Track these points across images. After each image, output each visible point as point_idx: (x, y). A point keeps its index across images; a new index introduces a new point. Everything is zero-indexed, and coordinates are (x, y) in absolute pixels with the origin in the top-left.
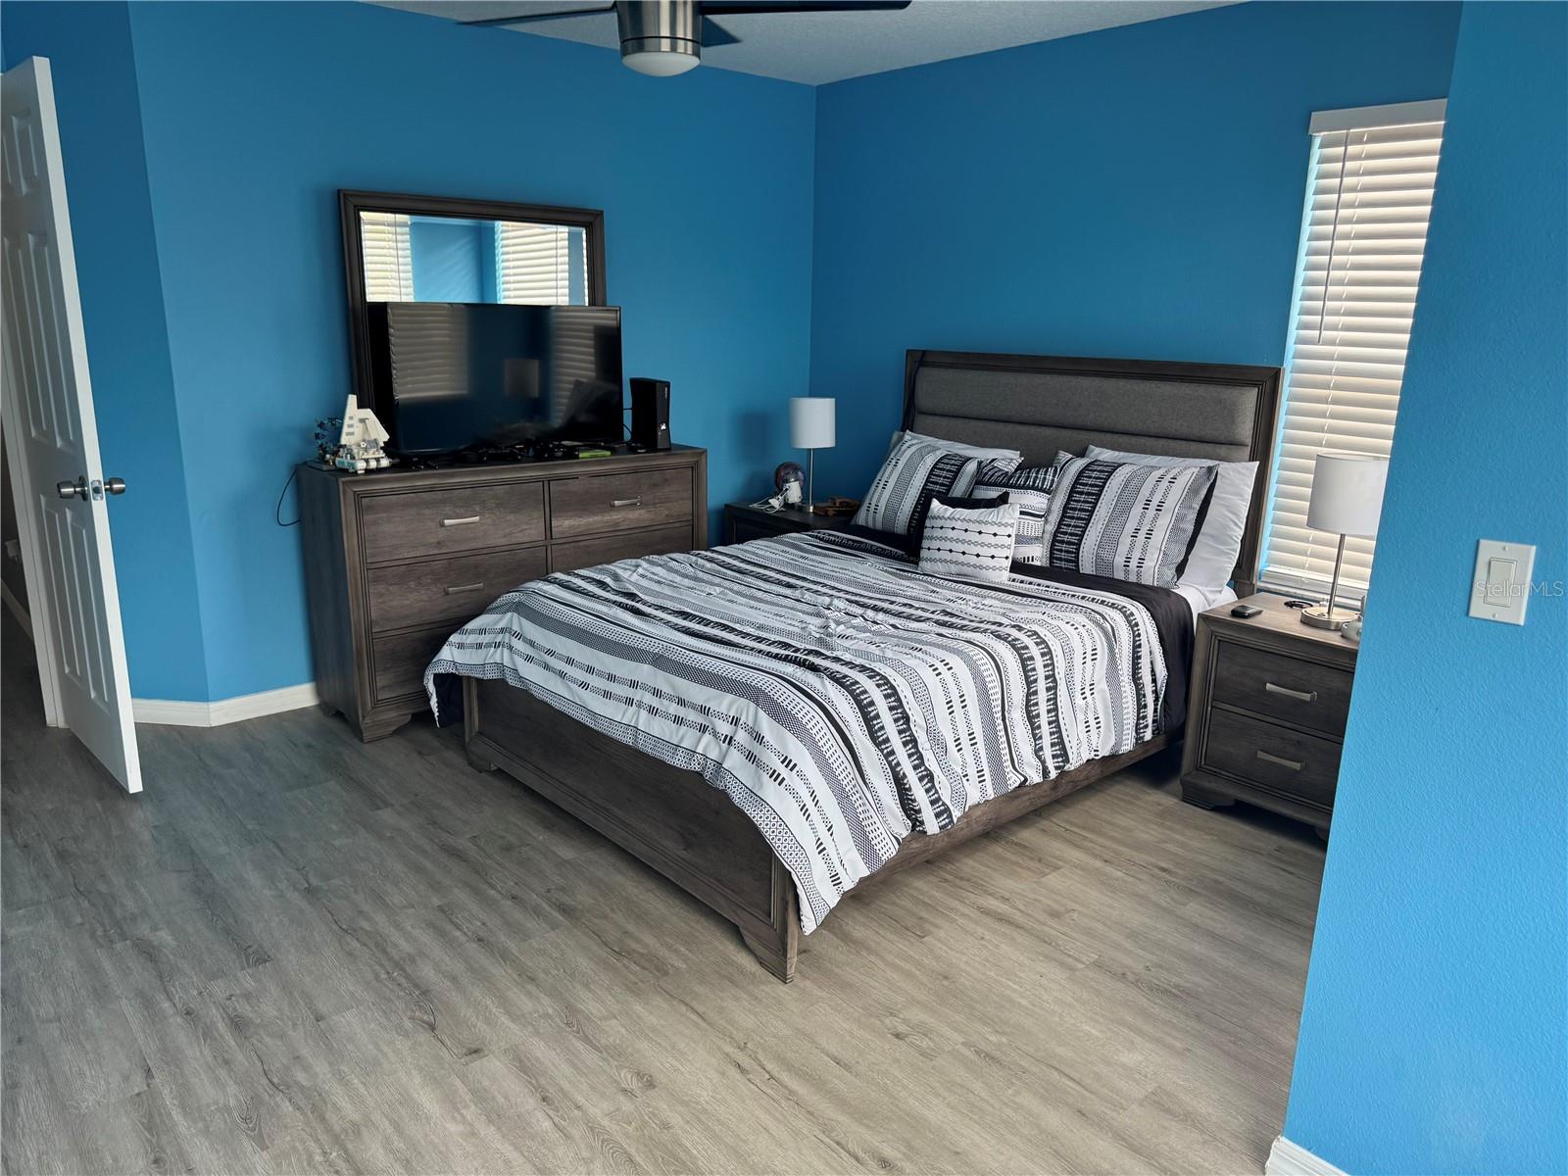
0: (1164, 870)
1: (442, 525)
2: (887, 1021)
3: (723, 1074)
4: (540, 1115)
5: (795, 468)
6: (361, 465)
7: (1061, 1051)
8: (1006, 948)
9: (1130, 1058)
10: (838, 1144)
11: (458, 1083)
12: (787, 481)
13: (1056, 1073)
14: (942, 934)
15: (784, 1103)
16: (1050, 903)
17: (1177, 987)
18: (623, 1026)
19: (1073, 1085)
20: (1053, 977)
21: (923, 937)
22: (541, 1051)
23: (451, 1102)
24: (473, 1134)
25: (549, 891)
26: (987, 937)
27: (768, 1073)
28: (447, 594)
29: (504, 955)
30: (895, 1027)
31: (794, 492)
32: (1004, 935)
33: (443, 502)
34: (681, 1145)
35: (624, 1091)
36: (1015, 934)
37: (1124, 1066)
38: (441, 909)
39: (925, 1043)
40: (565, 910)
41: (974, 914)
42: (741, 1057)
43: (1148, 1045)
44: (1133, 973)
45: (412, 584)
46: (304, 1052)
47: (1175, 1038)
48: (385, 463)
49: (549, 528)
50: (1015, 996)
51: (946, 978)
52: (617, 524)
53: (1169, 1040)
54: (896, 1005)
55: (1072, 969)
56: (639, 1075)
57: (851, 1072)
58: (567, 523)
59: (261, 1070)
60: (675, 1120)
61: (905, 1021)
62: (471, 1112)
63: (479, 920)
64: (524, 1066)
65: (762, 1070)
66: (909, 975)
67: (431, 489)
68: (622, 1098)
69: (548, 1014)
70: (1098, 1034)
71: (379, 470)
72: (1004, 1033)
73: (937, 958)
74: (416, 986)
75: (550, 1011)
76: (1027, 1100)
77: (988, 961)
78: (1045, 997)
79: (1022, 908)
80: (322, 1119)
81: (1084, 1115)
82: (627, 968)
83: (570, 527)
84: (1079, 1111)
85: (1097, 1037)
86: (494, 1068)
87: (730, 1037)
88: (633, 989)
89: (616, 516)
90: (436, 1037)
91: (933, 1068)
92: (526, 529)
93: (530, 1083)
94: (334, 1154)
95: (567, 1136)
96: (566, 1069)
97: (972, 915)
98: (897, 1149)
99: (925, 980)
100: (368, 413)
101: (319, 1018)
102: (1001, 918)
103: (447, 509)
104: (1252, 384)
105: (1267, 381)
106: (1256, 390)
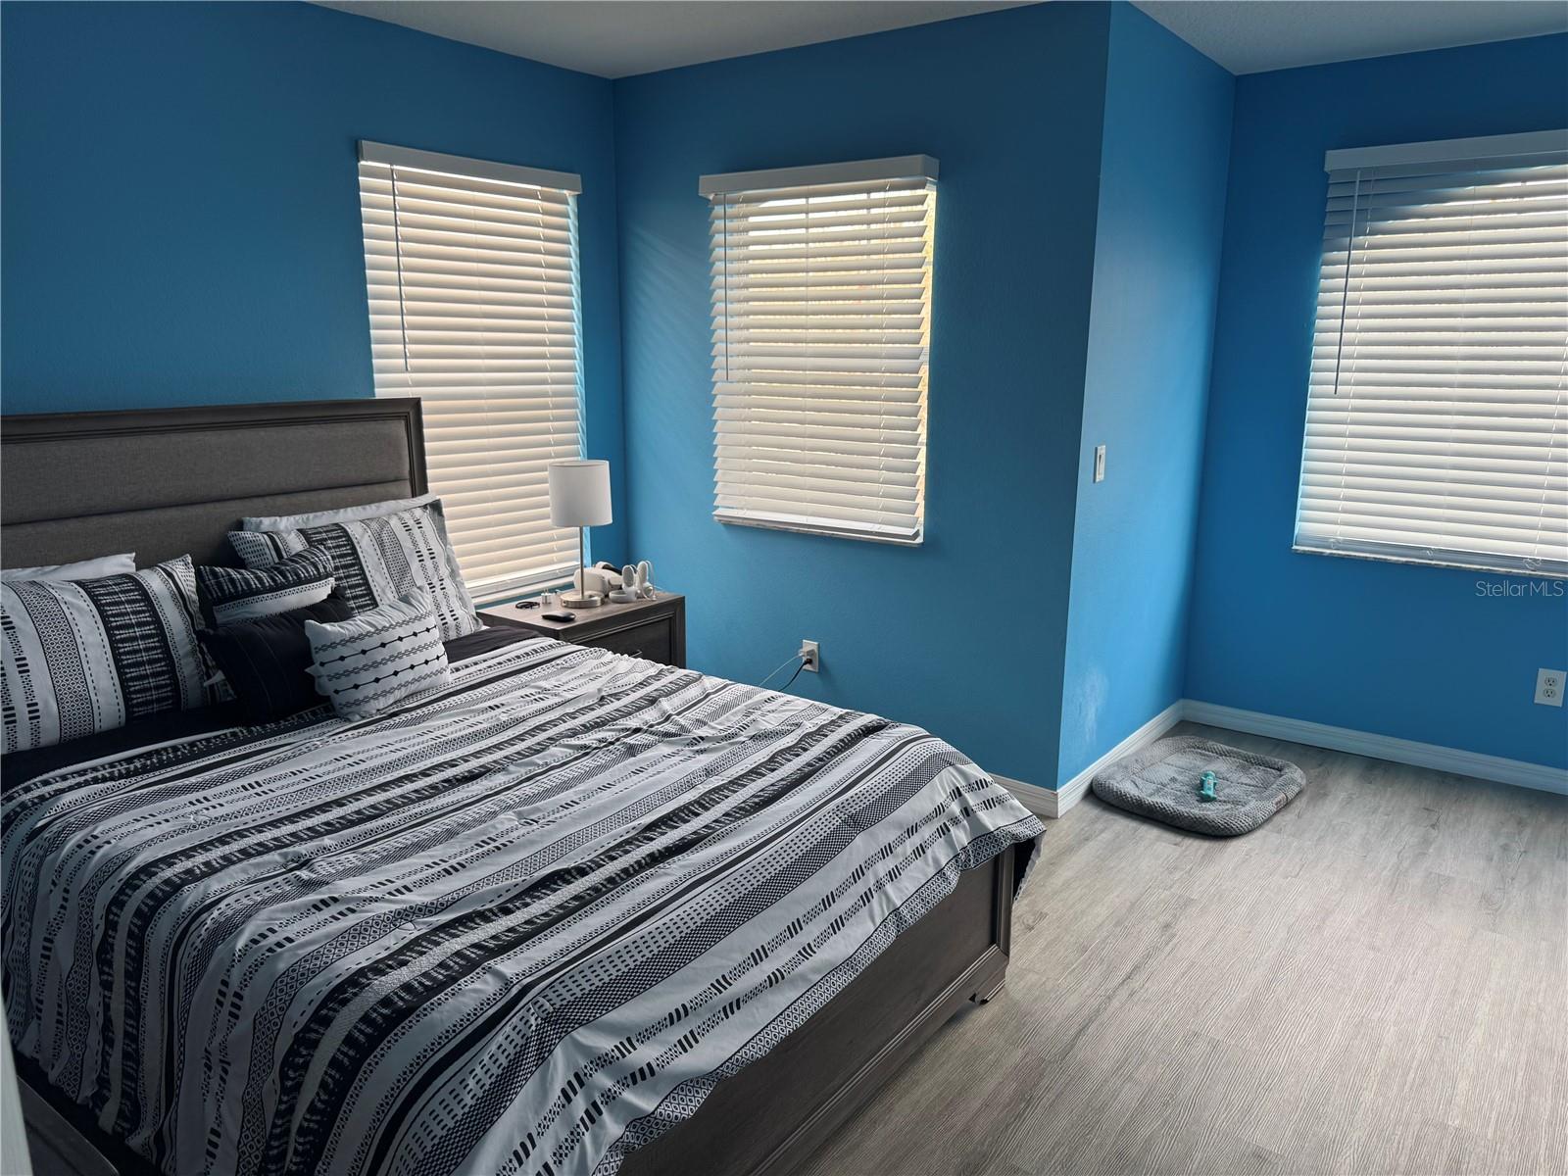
104: (397, 417)
105: (409, 412)
106: (403, 422)
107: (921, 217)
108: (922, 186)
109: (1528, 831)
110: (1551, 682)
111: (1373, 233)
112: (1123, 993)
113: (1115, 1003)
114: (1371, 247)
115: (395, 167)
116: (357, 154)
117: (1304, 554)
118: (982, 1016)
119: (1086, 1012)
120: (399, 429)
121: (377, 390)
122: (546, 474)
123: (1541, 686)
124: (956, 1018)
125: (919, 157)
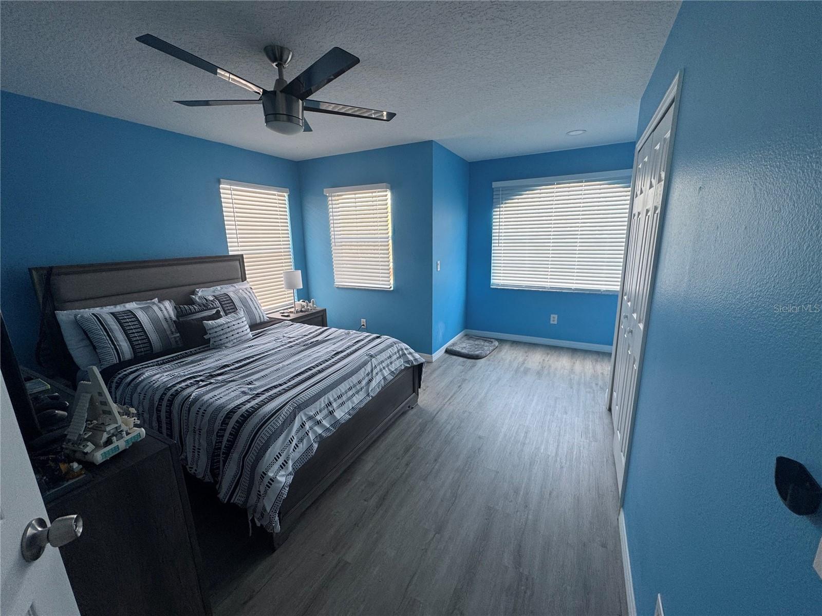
104: (237, 260)
105: (240, 258)
106: (238, 262)
107: (386, 200)
108: (386, 191)
109: (549, 356)
110: (554, 318)
111: (505, 203)
112: (448, 403)
113: (446, 406)
114: (505, 207)
115: (231, 187)
116: (219, 183)
117: (494, 288)
118: (412, 412)
119: (438, 409)
120: (237, 263)
121: (230, 253)
122: (282, 275)
123: (552, 319)
124: (404, 413)
125: (385, 184)
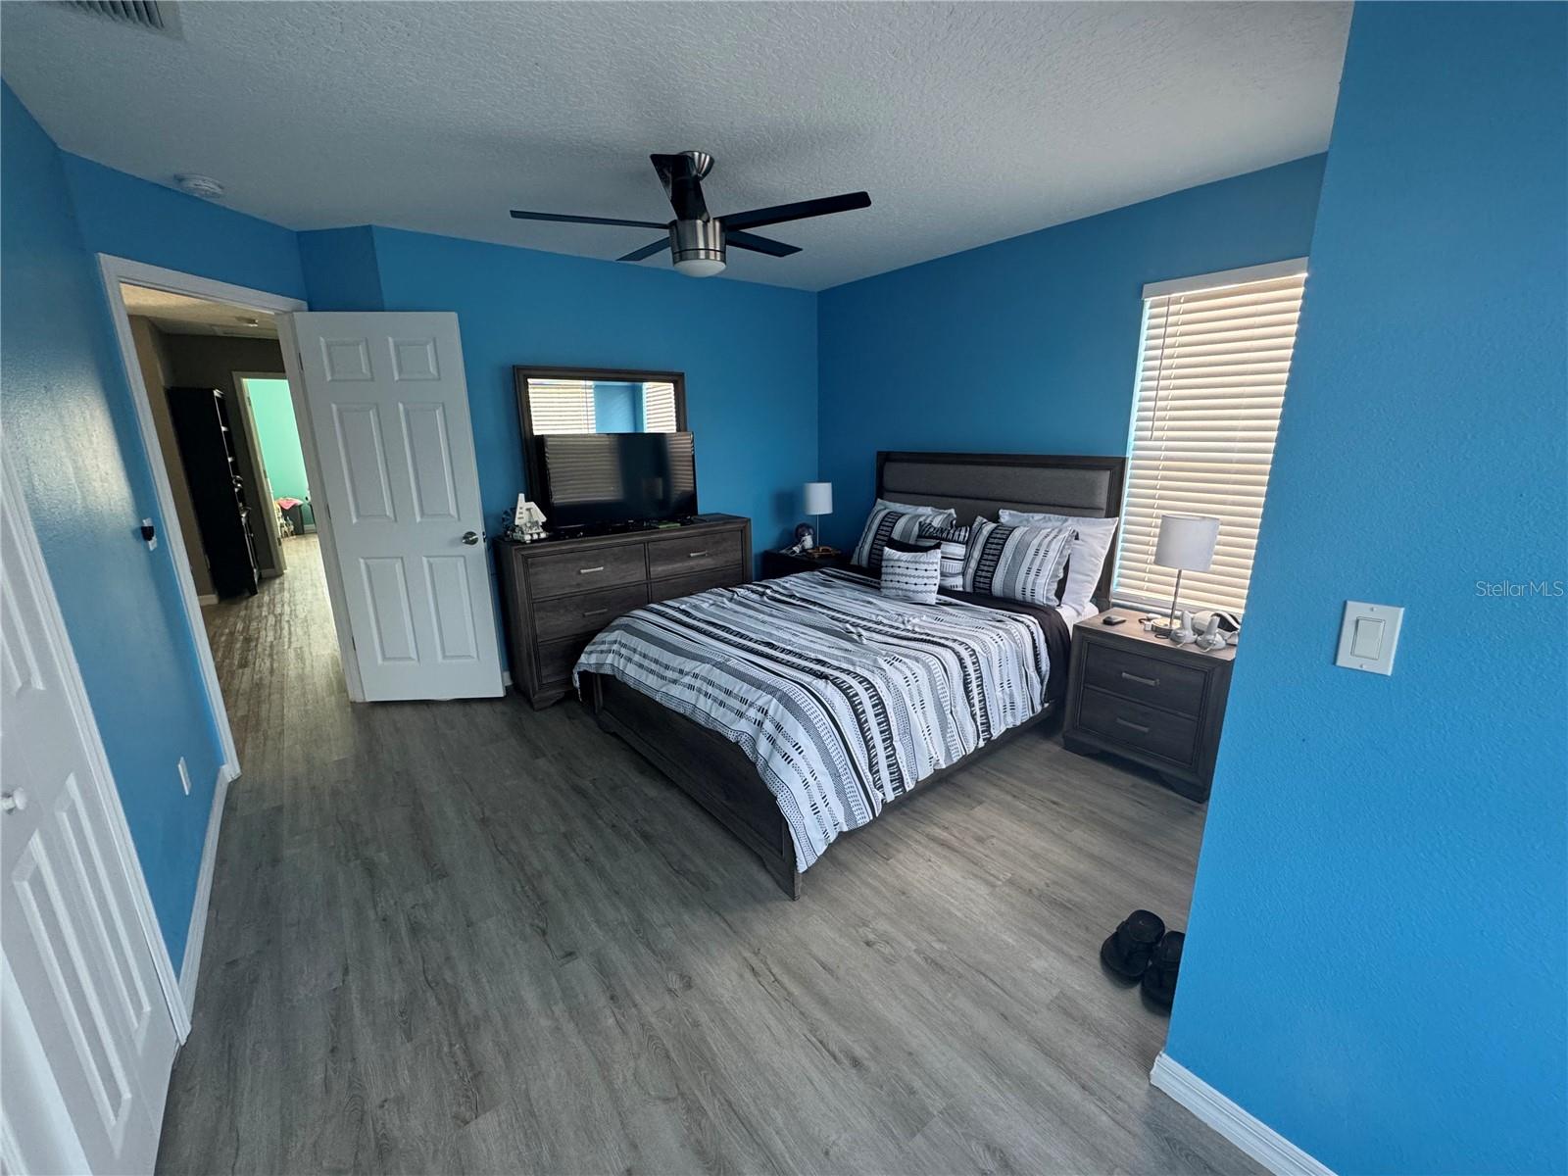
0: (1054, 803)
1: (580, 573)
2: (860, 930)
3: (741, 976)
4: (608, 1012)
5: (808, 527)
6: (527, 538)
7: (987, 957)
8: (946, 869)
9: (1038, 965)
10: (821, 1042)
11: (554, 980)
12: (804, 536)
13: (983, 978)
14: (901, 856)
15: (783, 1004)
16: (976, 830)
17: (1069, 901)
18: (675, 933)
19: (997, 990)
20: (980, 892)
21: (888, 860)
22: (616, 954)
23: (546, 998)
24: (558, 1029)
25: (637, 821)
26: (933, 860)
27: (774, 976)
28: (584, 616)
29: (601, 873)
30: (867, 936)
31: (808, 541)
32: (945, 857)
33: (580, 559)
34: (705, 1041)
35: (670, 990)
36: (952, 857)
37: (1034, 972)
38: (565, 835)
39: (887, 950)
40: (646, 837)
41: (924, 840)
42: (755, 961)
43: (1052, 954)
44: (1037, 889)
45: (562, 611)
46: (454, 954)
47: (1071, 947)
48: (543, 535)
49: (648, 573)
50: (953, 910)
51: (904, 893)
52: (692, 568)
53: (1066, 948)
54: (868, 916)
55: (993, 886)
56: (682, 977)
57: (833, 976)
58: (660, 569)
59: (421, 968)
60: (704, 1018)
61: (874, 930)
62: (559, 1009)
63: (588, 844)
64: (603, 969)
65: (768, 973)
66: (877, 892)
67: (572, 551)
68: (667, 997)
69: (624, 923)
70: (1014, 943)
71: (540, 540)
72: (944, 942)
73: (898, 877)
74: (539, 898)
75: (626, 919)
76: (963, 1003)
77: (934, 879)
78: (974, 910)
79: (957, 834)
80: (455, 1013)
81: (1006, 1018)
82: (682, 884)
83: (663, 571)
84: (1002, 1015)
85: (1013, 946)
86: (582, 968)
87: (749, 944)
88: (685, 903)
89: (692, 563)
90: (546, 941)
91: (893, 972)
92: (635, 573)
93: (604, 983)
94: (457, 1046)
95: (624, 1032)
96: (631, 970)
97: (922, 841)
98: (865, 1049)
99: (888, 895)
100: (532, 505)
101: (470, 924)
102: (943, 844)
103: (583, 564)
105: (1116, 466)
